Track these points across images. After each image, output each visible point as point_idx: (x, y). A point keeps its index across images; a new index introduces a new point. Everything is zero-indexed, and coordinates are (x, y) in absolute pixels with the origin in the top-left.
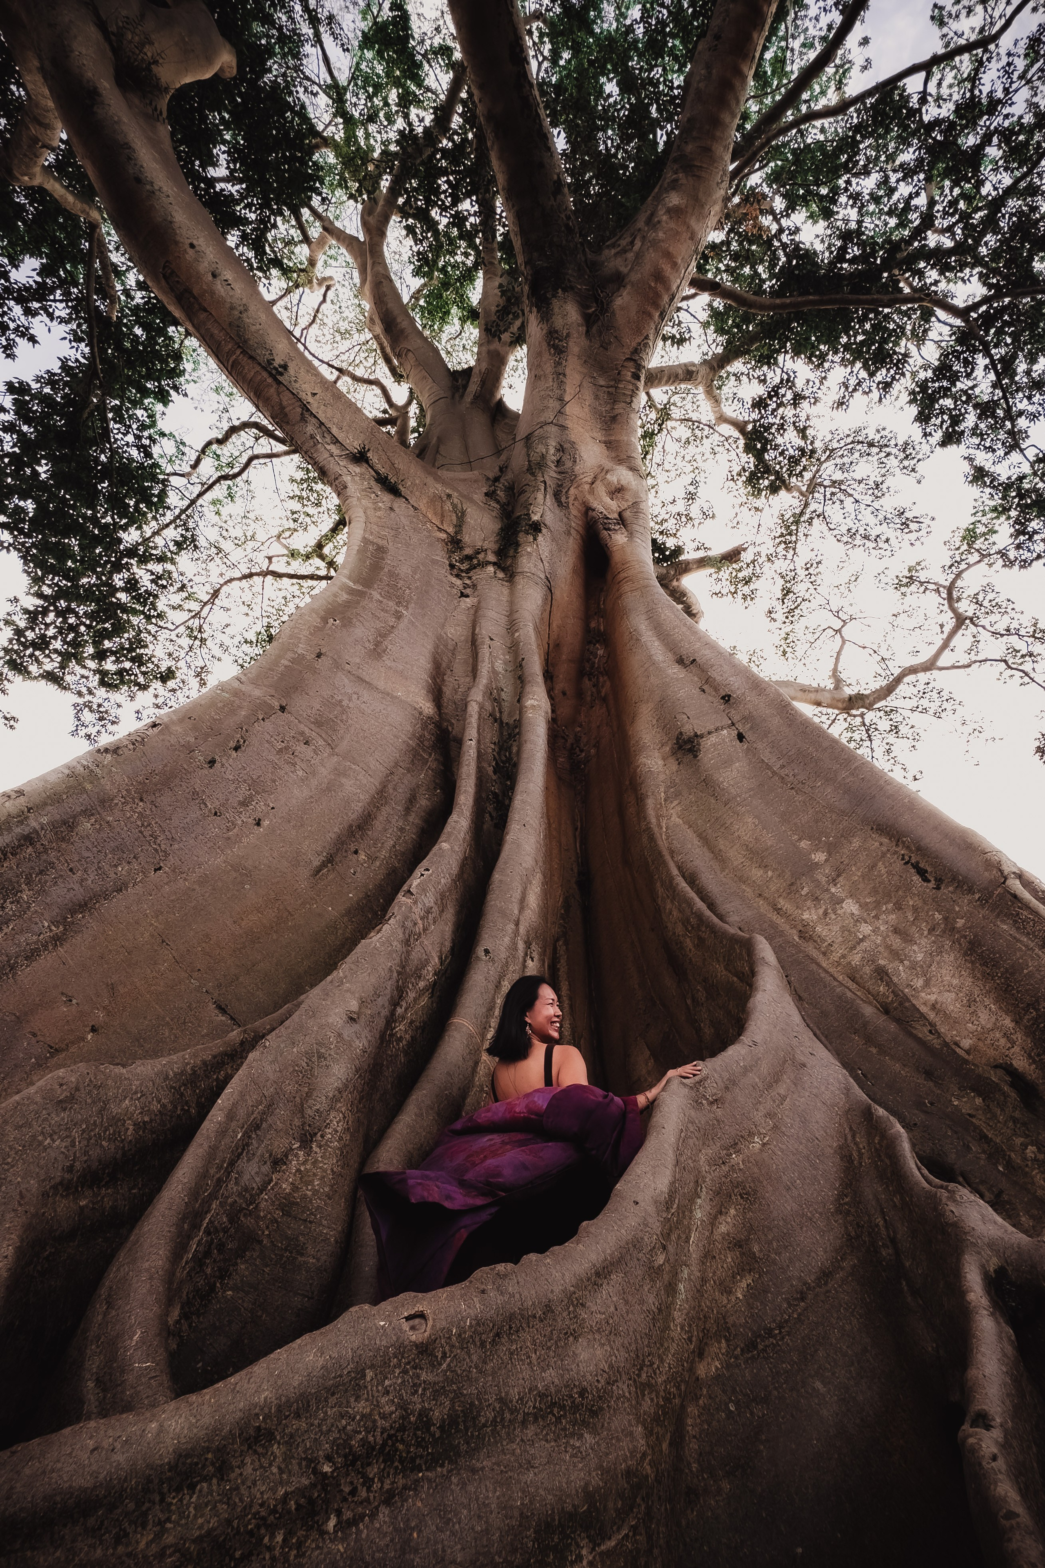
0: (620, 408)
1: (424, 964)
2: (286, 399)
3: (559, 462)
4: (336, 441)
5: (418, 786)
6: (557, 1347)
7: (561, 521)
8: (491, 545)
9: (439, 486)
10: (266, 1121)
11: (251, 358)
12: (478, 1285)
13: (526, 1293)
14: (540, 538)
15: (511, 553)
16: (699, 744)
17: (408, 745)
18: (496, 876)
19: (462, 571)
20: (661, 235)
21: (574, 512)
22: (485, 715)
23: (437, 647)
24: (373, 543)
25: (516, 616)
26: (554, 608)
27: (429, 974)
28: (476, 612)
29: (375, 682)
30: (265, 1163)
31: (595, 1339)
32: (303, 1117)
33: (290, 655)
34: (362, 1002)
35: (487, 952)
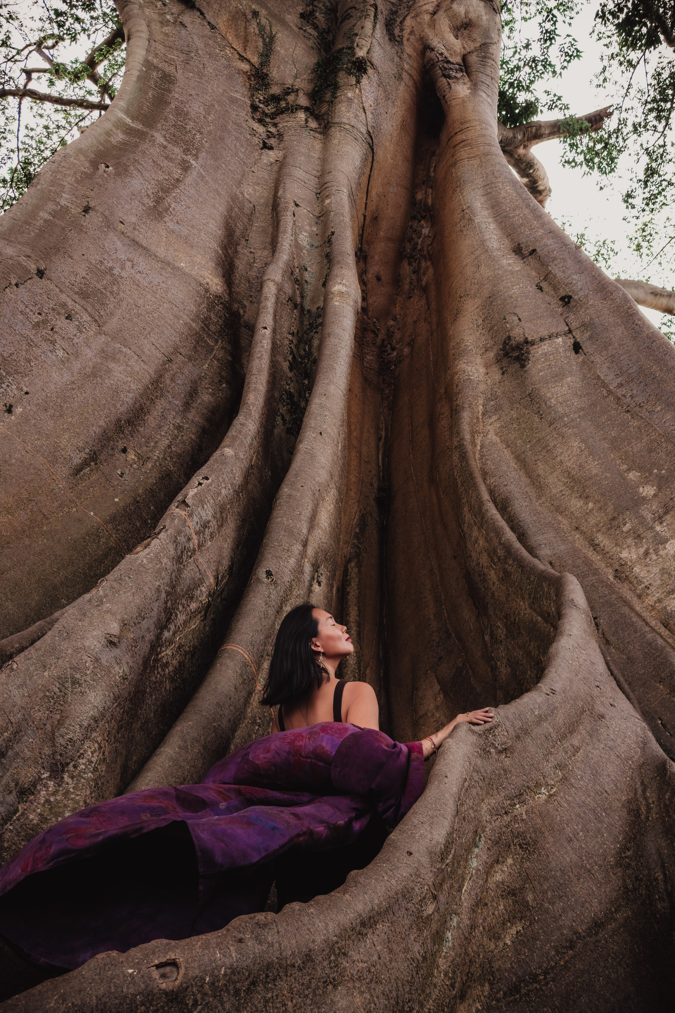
1: (198, 583)
6: (315, 995)
7: (392, 60)
10: (12, 748)
12: (236, 933)
13: (286, 942)
14: (365, 81)
15: (328, 96)
16: (528, 352)
17: (190, 328)
18: (285, 490)
19: (267, 115)
21: (408, 49)
22: (284, 298)
23: (230, 209)
24: (156, 68)
25: (328, 178)
26: (375, 173)
27: (203, 595)
28: (281, 168)
29: (153, 248)
30: (11, 792)
31: (354, 987)
32: (54, 746)
33: (51, 206)
34: (124, 625)
35: (269, 574)
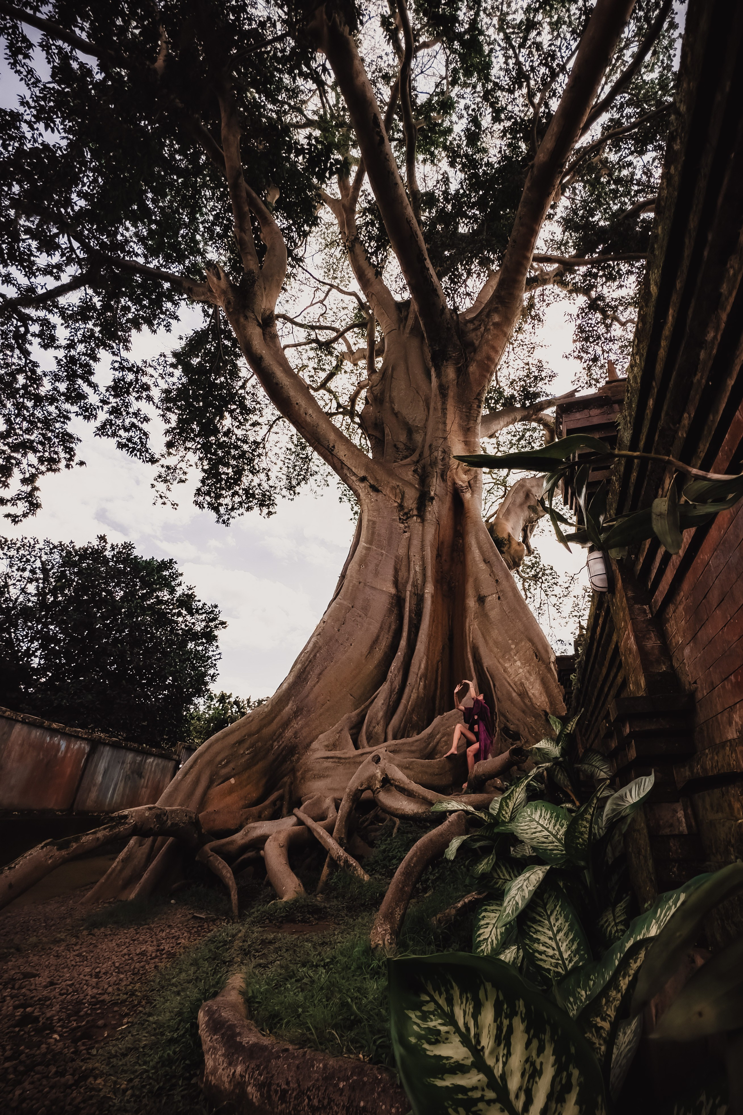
0: (471, 425)
2: (335, 460)
3: (443, 459)
4: (354, 474)
5: (392, 621)
8: (414, 506)
9: (394, 481)
11: (322, 445)
14: (434, 502)
15: (423, 510)
16: (486, 599)
17: (388, 607)
18: (413, 661)
19: (404, 520)
20: (490, 336)
21: (449, 484)
22: (412, 594)
23: (395, 561)
24: (371, 521)
25: (424, 542)
26: (441, 530)
28: (410, 540)
29: (377, 587)
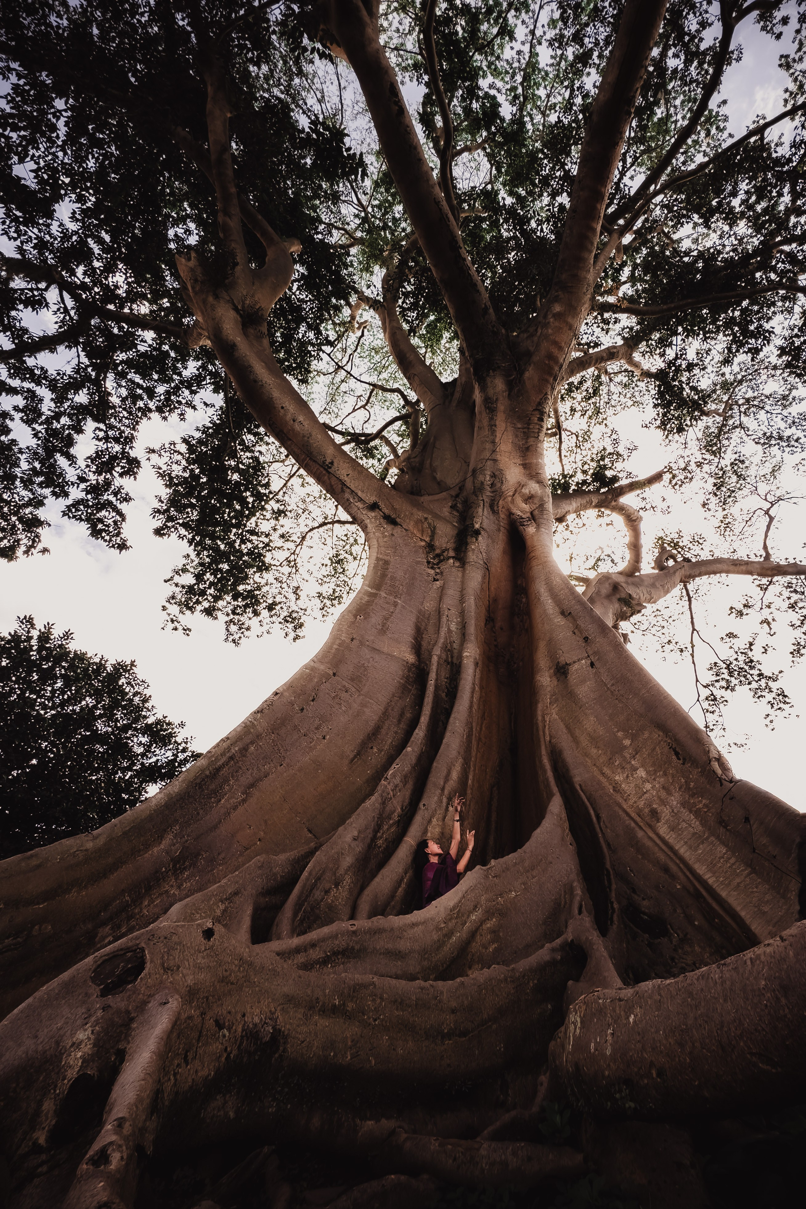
0: (531, 441)
1: (393, 812)
2: (333, 481)
3: (492, 485)
4: (361, 500)
5: (405, 706)
7: (494, 523)
8: (451, 545)
9: (420, 513)
10: (323, 876)
11: (314, 461)
14: (480, 538)
15: (463, 549)
16: (568, 669)
17: (400, 683)
18: (434, 765)
19: (435, 564)
20: (550, 331)
21: (502, 516)
22: (442, 662)
23: (418, 618)
24: (382, 559)
25: (465, 592)
26: (492, 579)
27: (395, 816)
28: (442, 590)
29: (382, 649)
32: (336, 876)
33: (338, 642)
34: (359, 832)
35: (424, 805)
